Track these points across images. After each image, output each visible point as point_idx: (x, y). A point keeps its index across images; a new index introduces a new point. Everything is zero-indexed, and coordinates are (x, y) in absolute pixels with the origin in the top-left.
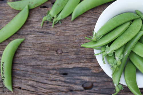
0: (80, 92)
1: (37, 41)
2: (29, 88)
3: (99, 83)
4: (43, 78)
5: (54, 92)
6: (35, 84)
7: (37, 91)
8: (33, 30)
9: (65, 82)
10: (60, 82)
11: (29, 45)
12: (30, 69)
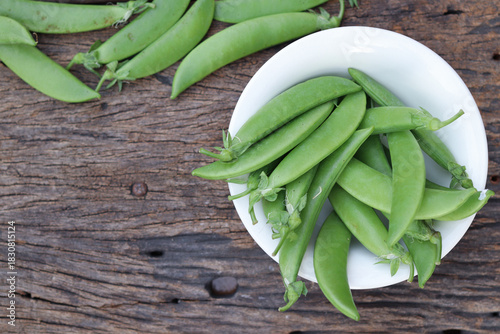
0: (200, 306)
1: (74, 158)
2: (53, 295)
3: (253, 278)
4: (93, 266)
5: (124, 304)
6: (70, 282)
7: (77, 302)
8: (63, 129)
9: (156, 276)
10: (141, 277)
11: (51, 171)
12: (54, 240)
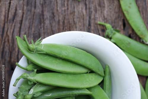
1: (78, 18)
2: (12, 11)
4: (27, 29)
5: (10, 45)
6: (18, 19)
7: (9, 23)
8: (92, 12)
11: (71, 7)
12: (38, 10)
